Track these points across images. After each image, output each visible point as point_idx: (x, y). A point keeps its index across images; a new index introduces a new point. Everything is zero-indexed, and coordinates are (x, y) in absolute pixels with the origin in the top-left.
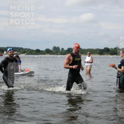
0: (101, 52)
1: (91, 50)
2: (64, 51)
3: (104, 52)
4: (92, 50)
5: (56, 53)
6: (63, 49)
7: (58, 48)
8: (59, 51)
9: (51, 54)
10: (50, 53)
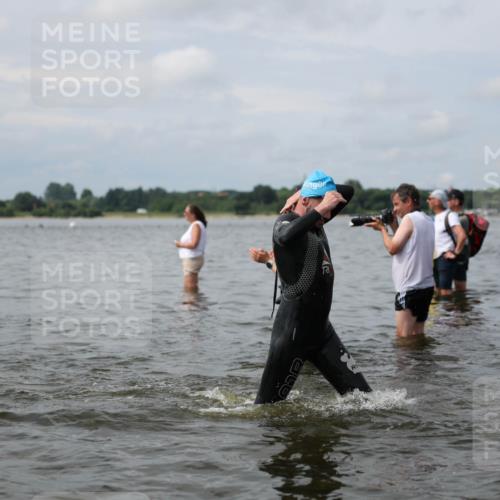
0: (243, 202)
1: (201, 195)
2: (92, 203)
3: (253, 205)
4: (208, 195)
5: (62, 211)
6: (87, 193)
7: (69, 191)
8: (72, 202)
9: (40, 215)
10: (35, 209)
